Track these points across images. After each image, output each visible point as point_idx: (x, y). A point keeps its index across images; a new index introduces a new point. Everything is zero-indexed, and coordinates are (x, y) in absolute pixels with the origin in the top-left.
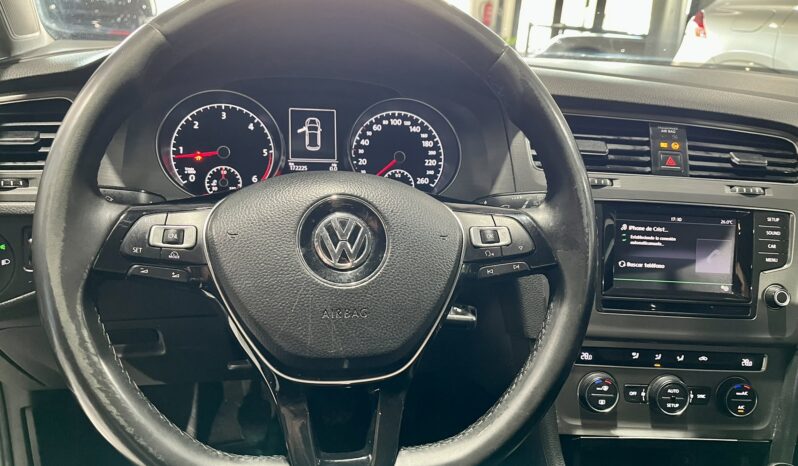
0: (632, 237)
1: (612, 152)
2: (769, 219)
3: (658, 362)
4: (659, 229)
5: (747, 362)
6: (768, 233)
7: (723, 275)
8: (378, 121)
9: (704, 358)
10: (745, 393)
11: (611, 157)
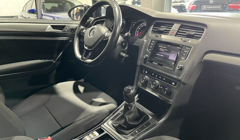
0: (160, 49)
1: (165, 30)
2: (186, 48)
3: (156, 77)
4: (165, 47)
5: (173, 83)
6: (185, 51)
7: (174, 60)
8: (143, 25)
9: (164, 79)
10: (167, 89)
11: (165, 31)
